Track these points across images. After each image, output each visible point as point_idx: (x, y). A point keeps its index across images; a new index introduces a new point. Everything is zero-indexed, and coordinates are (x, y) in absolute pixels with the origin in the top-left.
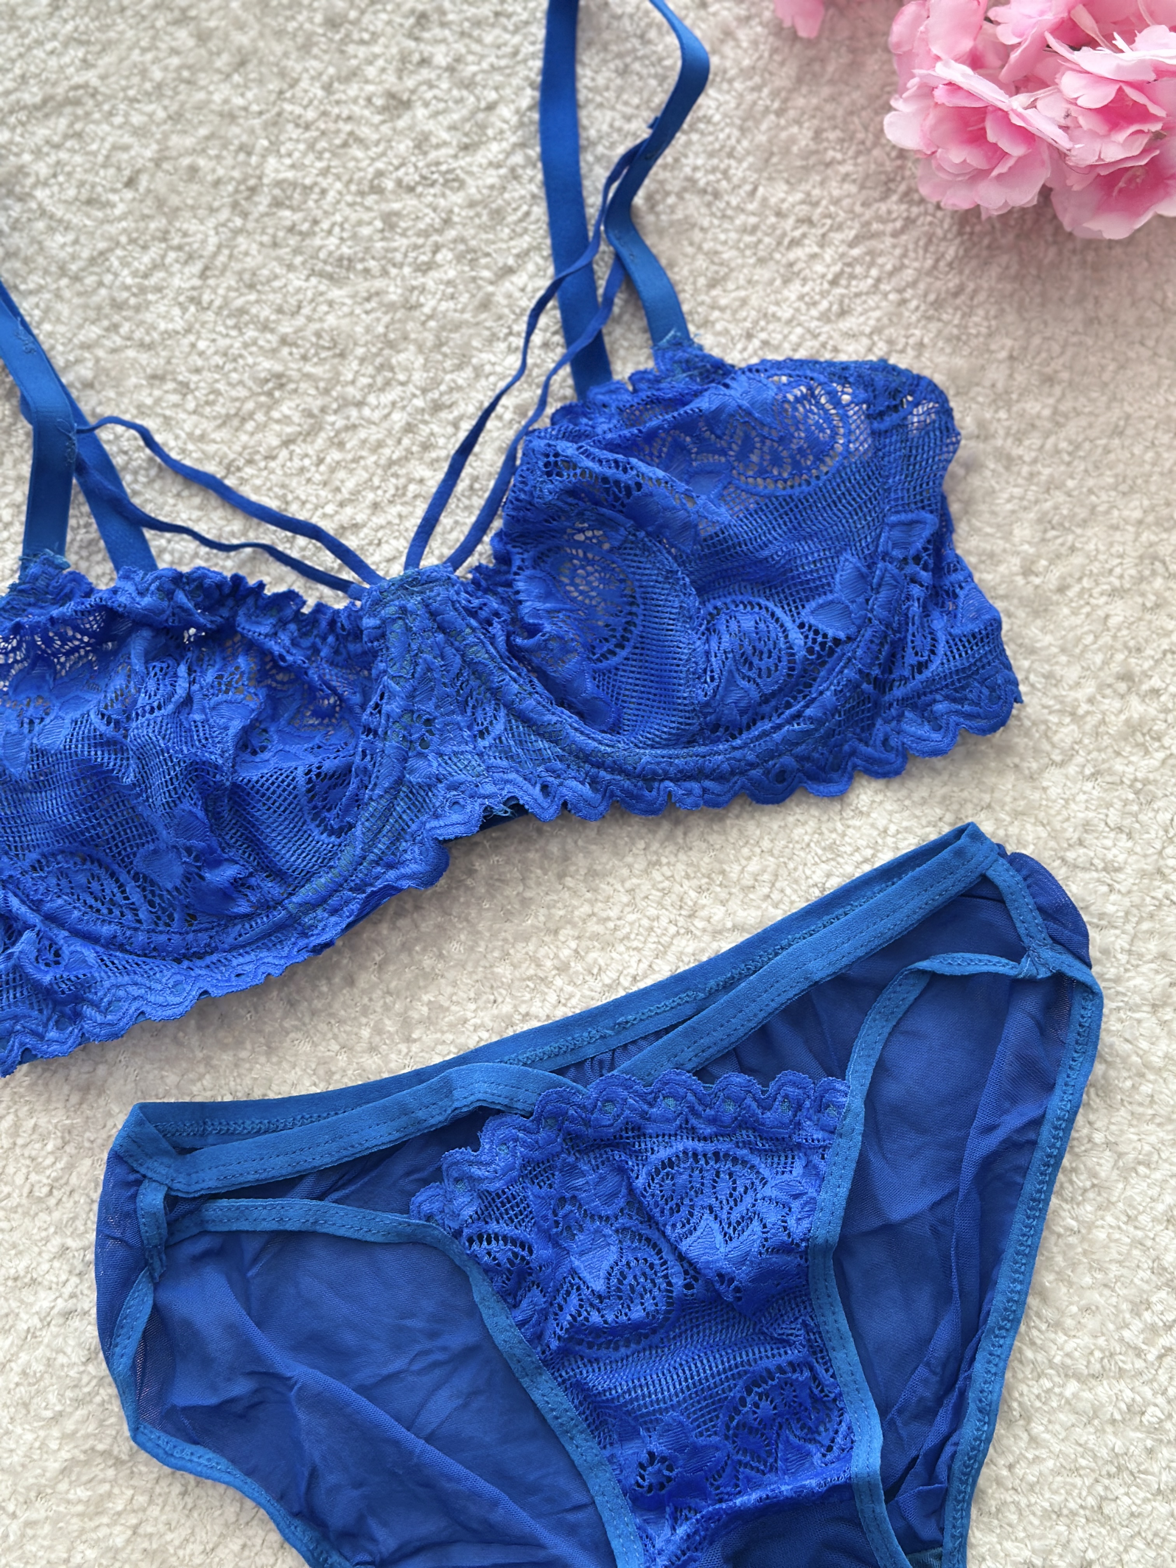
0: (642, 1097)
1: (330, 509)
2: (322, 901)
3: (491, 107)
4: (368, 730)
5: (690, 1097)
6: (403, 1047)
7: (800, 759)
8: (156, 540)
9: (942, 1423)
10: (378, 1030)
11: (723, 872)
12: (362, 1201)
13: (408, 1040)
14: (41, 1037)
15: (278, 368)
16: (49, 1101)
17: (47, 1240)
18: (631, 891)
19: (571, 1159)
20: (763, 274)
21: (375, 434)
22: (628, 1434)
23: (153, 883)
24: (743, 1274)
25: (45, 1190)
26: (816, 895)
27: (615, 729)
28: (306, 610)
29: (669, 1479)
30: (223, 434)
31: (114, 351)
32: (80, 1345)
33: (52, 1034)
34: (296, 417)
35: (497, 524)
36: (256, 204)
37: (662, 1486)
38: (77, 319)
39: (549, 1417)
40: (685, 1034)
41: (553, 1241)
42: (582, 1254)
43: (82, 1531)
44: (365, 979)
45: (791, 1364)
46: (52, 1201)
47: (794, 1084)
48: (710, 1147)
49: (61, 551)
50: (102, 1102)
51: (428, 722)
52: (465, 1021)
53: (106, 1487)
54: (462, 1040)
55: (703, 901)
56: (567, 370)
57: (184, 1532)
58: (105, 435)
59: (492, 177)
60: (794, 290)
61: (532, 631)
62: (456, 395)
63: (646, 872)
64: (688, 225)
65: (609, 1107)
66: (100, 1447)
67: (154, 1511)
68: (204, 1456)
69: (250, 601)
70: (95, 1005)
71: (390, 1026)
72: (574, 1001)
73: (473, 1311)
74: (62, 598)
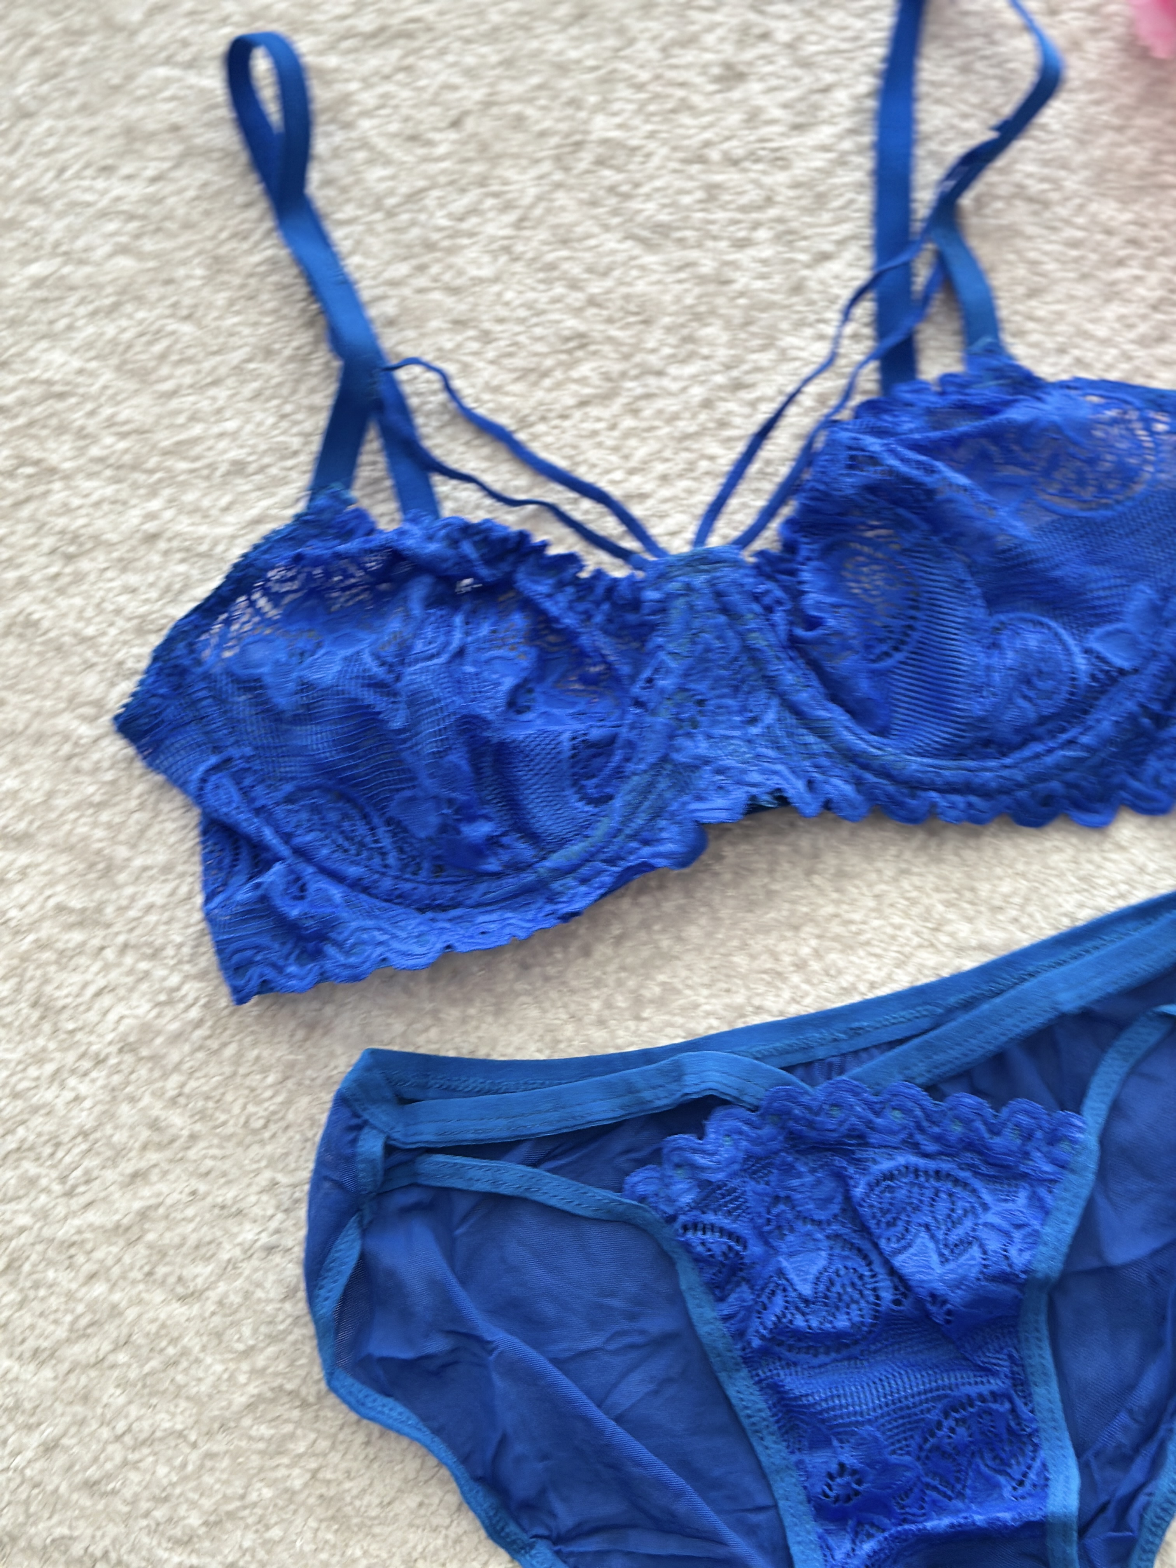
0: (869, 1105)
1: (618, 475)
2: (570, 870)
3: (826, 90)
4: (638, 703)
5: (918, 1112)
6: (632, 1024)
7: (1069, 785)
8: (442, 486)
9: (1137, 1472)
10: (609, 1005)
11: (973, 889)
12: (576, 1173)
13: (638, 1018)
14: (280, 969)
15: (582, 327)
16: (273, 1034)
17: (257, 1172)
18: (877, 897)
19: (790, 1159)
20: (1083, 290)
21: (671, 405)
22: (820, 1442)
23: (405, 830)
24: (957, 1297)
25: (261, 1123)
26: (1066, 924)
27: (883, 732)
28: (584, 575)
29: (857, 1493)
30: (518, 388)
31: (421, 291)
32: (280, 1281)
33: (292, 969)
34: (595, 379)
35: (787, 511)
36: (580, 160)
37: (848, 1498)
38: (386, 255)
39: (742, 1414)
40: (919, 1049)
41: (764, 1238)
42: (791, 1255)
43: (261, 1469)
44: (602, 950)
45: (993, 1394)
46: (267, 1135)
47: (1027, 1113)
48: (932, 1165)
49: (348, 485)
50: (326, 1041)
51: (701, 703)
52: (696, 1006)
53: (288, 1428)
54: (692, 1025)
55: (950, 916)
56: (873, 365)
57: (364, 1482)
58: (402, 375)
59: (820, 161)
60: (1113, 311)
61: (813, 623)
62: (758, 376)
63: (895, 880)
64: (1013, 232)
65: (835, 1112)
66: (289, 1387)
67: (334, 1458)
68: (394, 1409)
69: (532, 560)
70: (339, 945)
71: (621, 1001)
72: (808, 1001)
73: (677, 1298)
74: (346, 534)
